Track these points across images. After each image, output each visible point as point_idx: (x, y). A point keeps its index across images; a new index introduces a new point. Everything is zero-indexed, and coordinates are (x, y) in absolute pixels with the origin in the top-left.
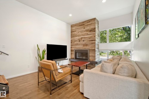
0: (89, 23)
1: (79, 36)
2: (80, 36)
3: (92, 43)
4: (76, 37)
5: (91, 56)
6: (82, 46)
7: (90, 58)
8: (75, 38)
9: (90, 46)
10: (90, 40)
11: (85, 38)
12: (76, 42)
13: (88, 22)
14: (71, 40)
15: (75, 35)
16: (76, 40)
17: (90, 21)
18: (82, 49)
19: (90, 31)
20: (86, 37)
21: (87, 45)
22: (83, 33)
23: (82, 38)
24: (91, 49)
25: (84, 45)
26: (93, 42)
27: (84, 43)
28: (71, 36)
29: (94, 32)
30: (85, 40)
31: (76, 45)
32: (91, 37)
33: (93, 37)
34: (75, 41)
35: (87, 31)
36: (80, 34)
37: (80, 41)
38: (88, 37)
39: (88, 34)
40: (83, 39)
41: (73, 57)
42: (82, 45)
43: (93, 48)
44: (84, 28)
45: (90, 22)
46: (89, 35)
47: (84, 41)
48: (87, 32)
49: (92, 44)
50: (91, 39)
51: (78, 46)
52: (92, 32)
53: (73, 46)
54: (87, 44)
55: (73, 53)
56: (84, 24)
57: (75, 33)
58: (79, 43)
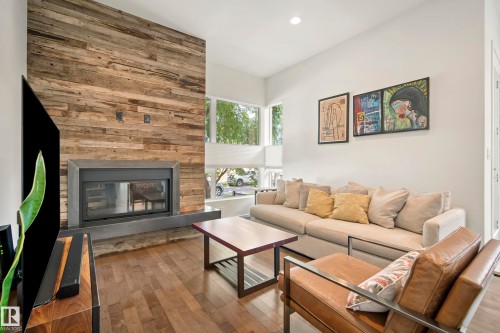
0: (177, 47)
1: (111, 83)
2: (126, 88)
3: (193, 138)
4: (89, 82)
5: (187, 193)
6: (141, 146)
7: (182, 204)
8: (75, 88)
9: (184, 149)
10: (180, 121)
11: (155, 106)
12: (85, 119)
13: (171, 39)
15: (73, 67)
16: (91, 102)
17: (183, 37)
18: (134, 161)
19: (185, 83)
20: (164, 108)
21: (166, 144)
22: (140, 78)
23: (134, 102)
24: (186, 161)
25: (147, 141)
26: (197, 133)
27: (148, 130)
29: (200, 96)
30: (156, 119)
31: (90, 138)
32: (185, 110)
33: (196, 112)
34: (82, 109)
35: (168, 76)
36: (118, 72)
37: (119, 116)
38: (172, 106)
39: (169, 95)
40: (140, 109)
42: (137, 140)
43: (196, 160)
44: (152, 57)
45: (180, 42)
46: (175, 97)
47: (146, 119)
48: (169, 84)
49: (190, 143)
50: (185, 121)
51: (105, 144)
52: (192, 90)
54: (165, 136)
56: (148, 37)
57: (83, 55)
58: (115, 125)
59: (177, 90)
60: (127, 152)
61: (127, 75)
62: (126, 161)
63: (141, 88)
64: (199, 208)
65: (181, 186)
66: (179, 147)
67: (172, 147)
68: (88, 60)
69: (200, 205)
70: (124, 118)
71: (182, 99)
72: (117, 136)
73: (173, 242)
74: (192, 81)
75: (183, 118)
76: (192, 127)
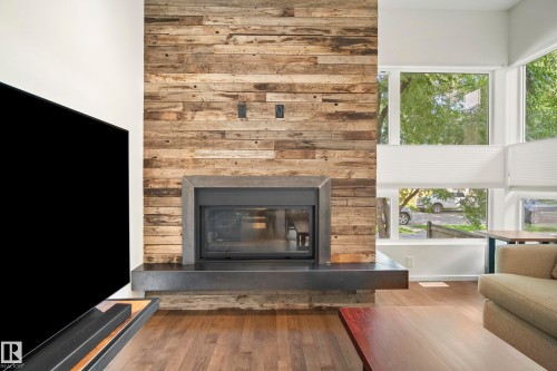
1: (232, 65)
2: (250, 69)
3: (354, 136)
4: (206, 68)
5: (343, 232)
6: (271, 154)
7: (334, 248)
8: (190, 80)
9: (337, 156)
10: (331, 108)
11: (291, 89)
12: (201, 120)
14: (149, 97)
15: (188, 53)
16: (208, 97)
18: (263, 178)
19: (339, 44)
20: (306, 89)
21: (308, 148)
22: (269, 49)
23: (262, 87)
24: (342, 176)
25: (280, 146)
27: (281, 128)
28: (147, 59)
29: (367, 59)
30: (294, 109)
31: (207, 146)
32: (339, 90)
33: (359, 89)
34: (197, 108)
35: (310, 37)
36: (244, 47)
37: (242, 111)
38: (319, 85)
39: (315, 67)
40: (270, 97)
41: (177, 250)
42: (266, 145)
43: (360, 174)
44: (286, 13)
46: (324, 69)
47: (280, 111)
48: (313, 50)
49: (349, 144)
50: (341, 108)
51: (224, 154)
52: (353, 52)
53: (164, 154)
54: (308, 136)
55: (177, 211)
57: (198, 34)
58: (237, 125)
59: (327, 58)
60: (253, 163)
61: (251, 49)
62: (250, 177)
63: (272, 64)
64: (365, 260)
65: (334, 219)
66: (330, 153)
67: (318, 154)
68: (204, 39)
69: (367, 254)
70: (248, 114)
71: (335, 70)
72: (239, 140)
73: (319, 309)
74: (352, 35)
75: (336, 102)
76: (353, 116)
